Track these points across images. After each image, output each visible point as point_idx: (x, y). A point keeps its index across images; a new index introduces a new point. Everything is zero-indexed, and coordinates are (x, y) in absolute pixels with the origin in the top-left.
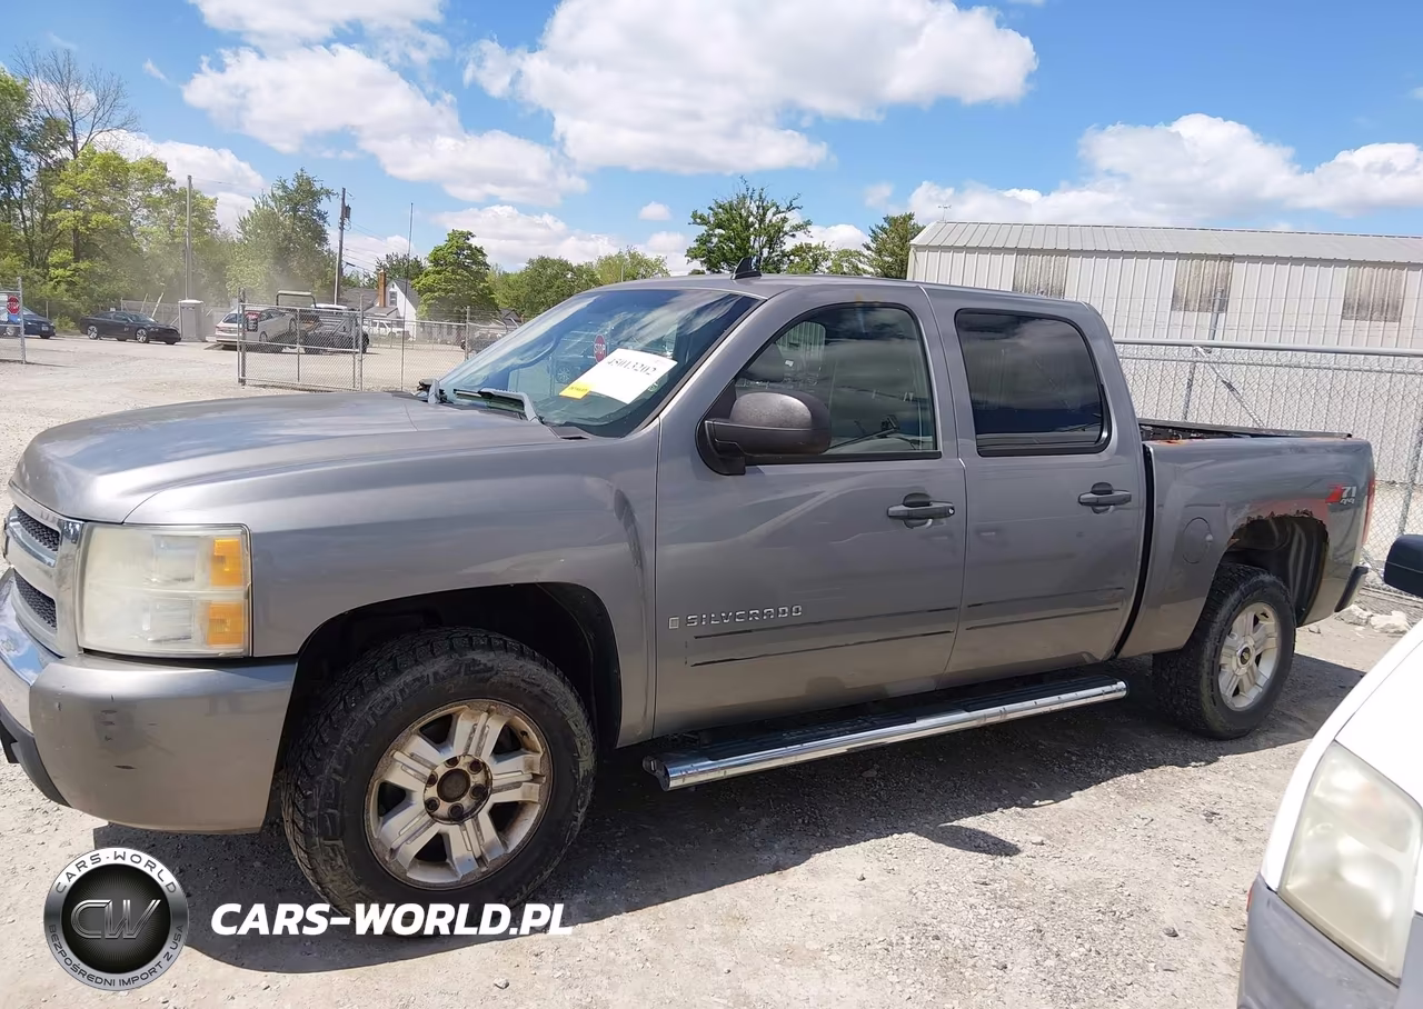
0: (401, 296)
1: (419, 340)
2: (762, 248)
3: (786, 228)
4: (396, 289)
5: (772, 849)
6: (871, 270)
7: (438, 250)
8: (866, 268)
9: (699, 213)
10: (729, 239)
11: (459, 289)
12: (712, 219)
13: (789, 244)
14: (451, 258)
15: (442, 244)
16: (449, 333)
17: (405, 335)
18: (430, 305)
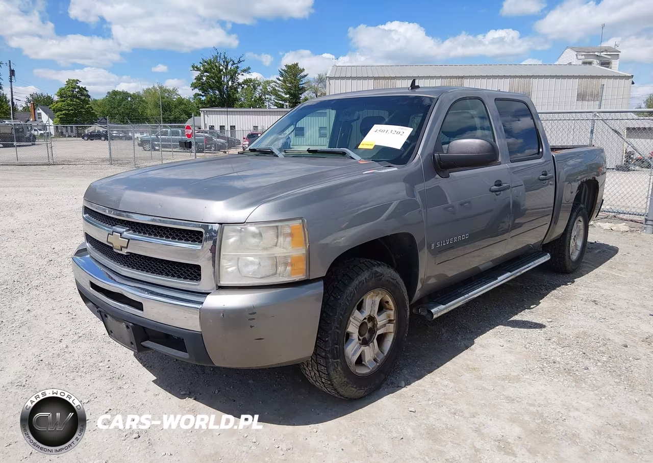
0: (44, 115)
1: (56, 136)
2: (228, 82)
3: (239, 72)
4: (41, 111)
5: (457, 340)
6: (282, 90)
7: (62, 89)
8: (279, 89)
9: (196, 66)
10: (212, 77)
11: (75, 109)
12: (202, 68)
13: (241, 78)
14: (69, 93)
15: (64, 87)
16: (72, 131)
17: (49, 134)
18: (60, 118)
